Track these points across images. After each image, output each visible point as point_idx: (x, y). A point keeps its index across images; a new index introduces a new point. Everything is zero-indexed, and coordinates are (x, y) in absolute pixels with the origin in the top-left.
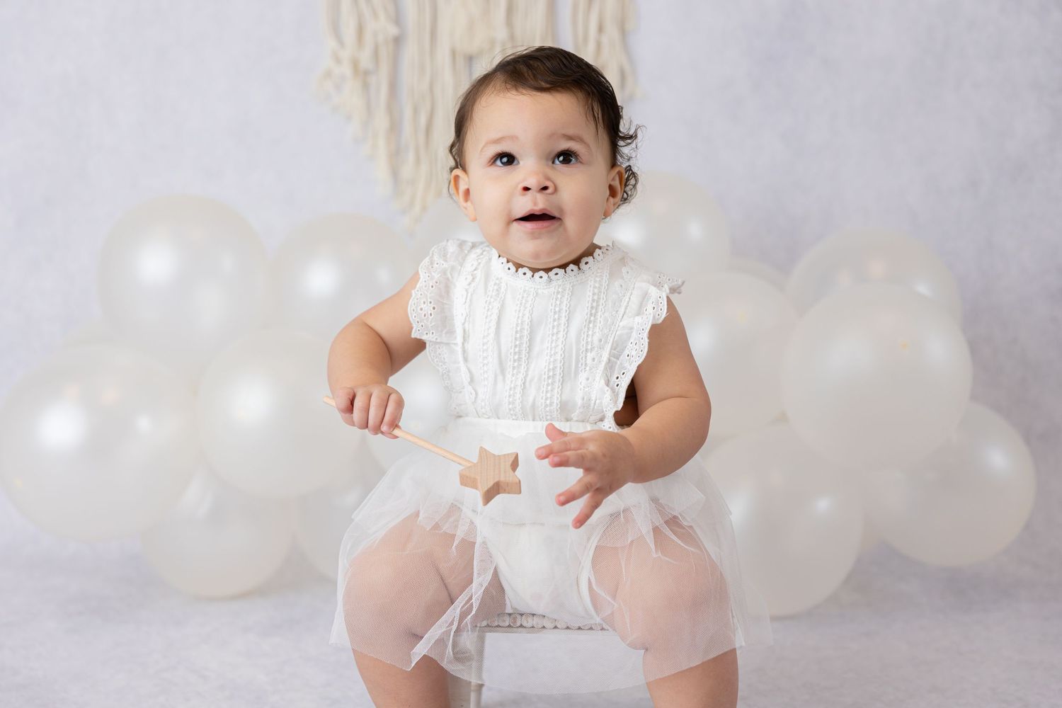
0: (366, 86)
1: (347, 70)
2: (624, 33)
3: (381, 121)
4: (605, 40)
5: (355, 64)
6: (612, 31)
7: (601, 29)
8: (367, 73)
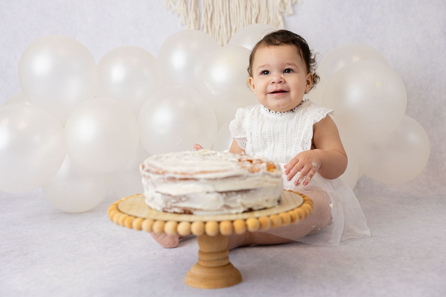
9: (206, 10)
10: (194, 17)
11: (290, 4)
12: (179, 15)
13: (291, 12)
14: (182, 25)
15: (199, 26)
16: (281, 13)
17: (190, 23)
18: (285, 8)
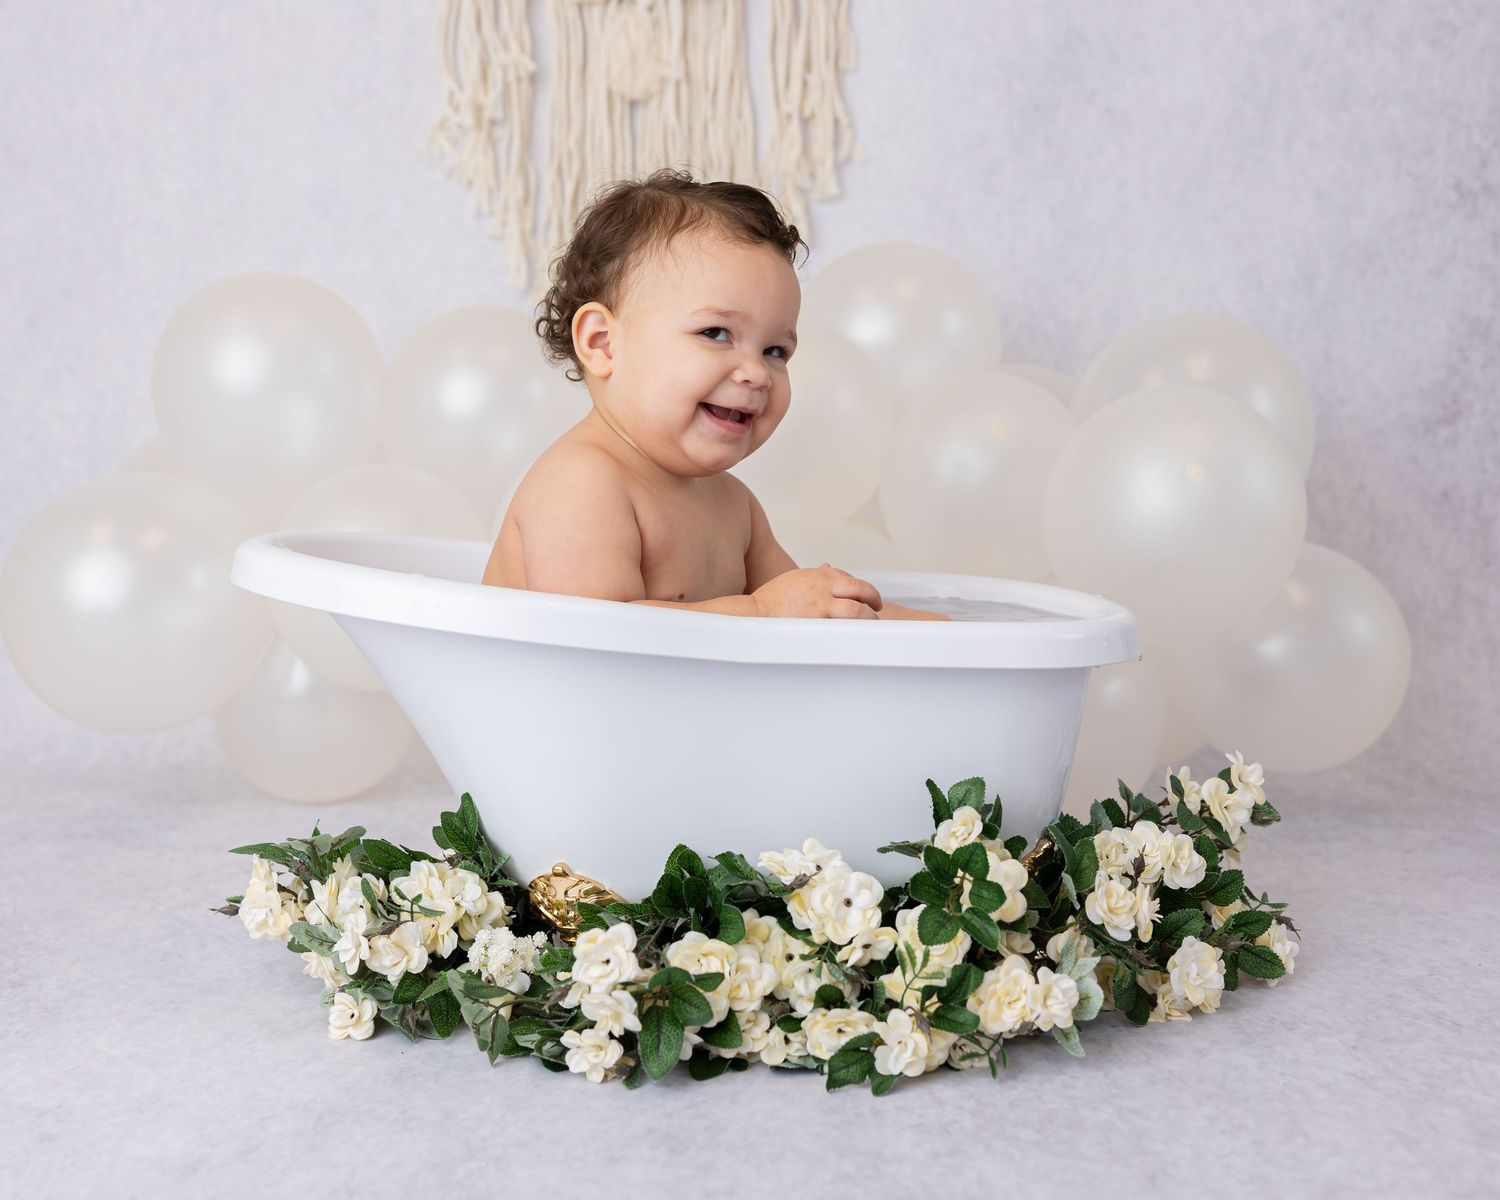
0: (492, 141)
1: (468, 120)
2: (839, 72)
3: (513, 189)
4: (813, 79)
5: (478, 110)
6: (823, 70)
7: (808, 66)
8: (493, 123)
9: (560, 172)
10: (520, 193)
11: (829, 163)
12: (470, 183)
13: (832, 188)
14: (479, 214)
15: (535, 222)
16: (802, 191)
17: (506, 210)
18: (812, 175)
